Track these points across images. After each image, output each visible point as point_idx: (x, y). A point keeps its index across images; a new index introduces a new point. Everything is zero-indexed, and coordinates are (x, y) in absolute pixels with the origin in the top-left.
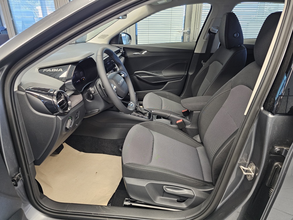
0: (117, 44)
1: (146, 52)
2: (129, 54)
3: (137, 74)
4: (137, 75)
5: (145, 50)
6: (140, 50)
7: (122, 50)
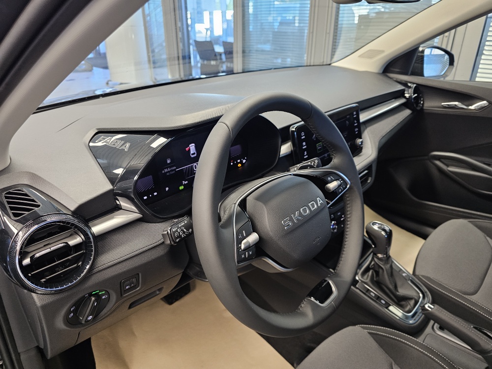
0: (405, 73)
1: (484, 103)
2: (431, 104)
3: (440, 158)
4: (438, 163)
5: (483, 100)
6: (466, 97)
7: (411, 91)
